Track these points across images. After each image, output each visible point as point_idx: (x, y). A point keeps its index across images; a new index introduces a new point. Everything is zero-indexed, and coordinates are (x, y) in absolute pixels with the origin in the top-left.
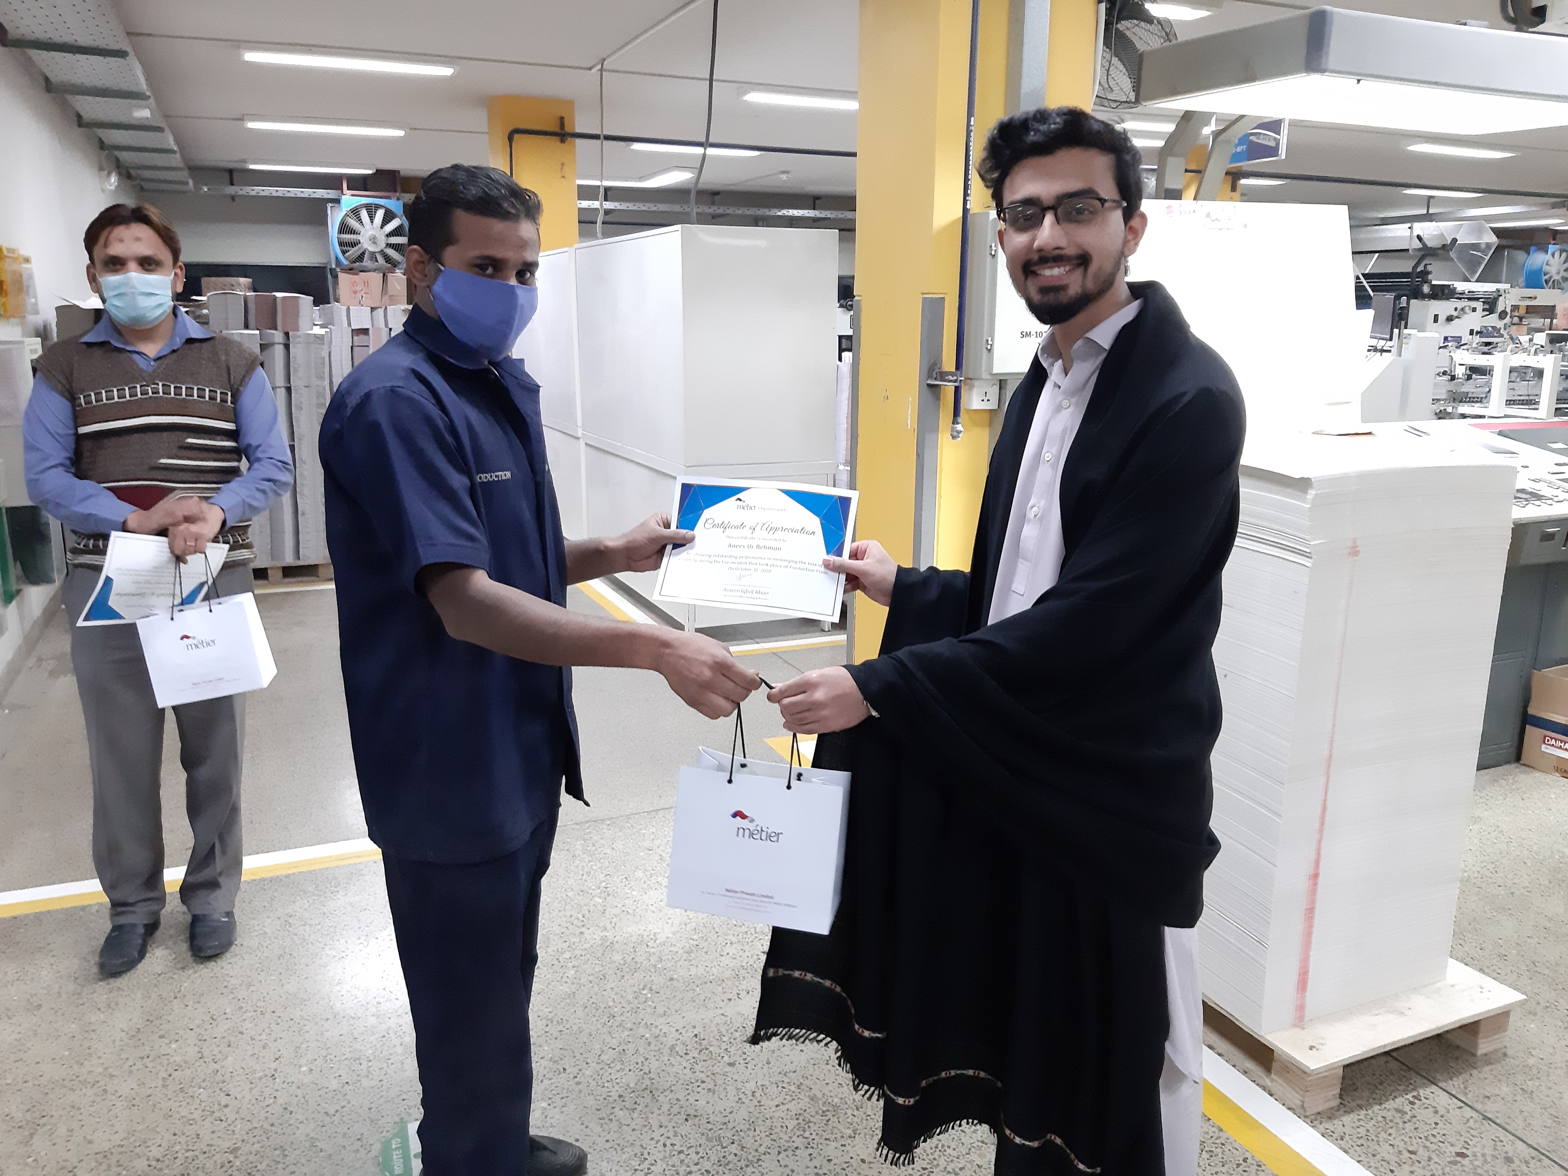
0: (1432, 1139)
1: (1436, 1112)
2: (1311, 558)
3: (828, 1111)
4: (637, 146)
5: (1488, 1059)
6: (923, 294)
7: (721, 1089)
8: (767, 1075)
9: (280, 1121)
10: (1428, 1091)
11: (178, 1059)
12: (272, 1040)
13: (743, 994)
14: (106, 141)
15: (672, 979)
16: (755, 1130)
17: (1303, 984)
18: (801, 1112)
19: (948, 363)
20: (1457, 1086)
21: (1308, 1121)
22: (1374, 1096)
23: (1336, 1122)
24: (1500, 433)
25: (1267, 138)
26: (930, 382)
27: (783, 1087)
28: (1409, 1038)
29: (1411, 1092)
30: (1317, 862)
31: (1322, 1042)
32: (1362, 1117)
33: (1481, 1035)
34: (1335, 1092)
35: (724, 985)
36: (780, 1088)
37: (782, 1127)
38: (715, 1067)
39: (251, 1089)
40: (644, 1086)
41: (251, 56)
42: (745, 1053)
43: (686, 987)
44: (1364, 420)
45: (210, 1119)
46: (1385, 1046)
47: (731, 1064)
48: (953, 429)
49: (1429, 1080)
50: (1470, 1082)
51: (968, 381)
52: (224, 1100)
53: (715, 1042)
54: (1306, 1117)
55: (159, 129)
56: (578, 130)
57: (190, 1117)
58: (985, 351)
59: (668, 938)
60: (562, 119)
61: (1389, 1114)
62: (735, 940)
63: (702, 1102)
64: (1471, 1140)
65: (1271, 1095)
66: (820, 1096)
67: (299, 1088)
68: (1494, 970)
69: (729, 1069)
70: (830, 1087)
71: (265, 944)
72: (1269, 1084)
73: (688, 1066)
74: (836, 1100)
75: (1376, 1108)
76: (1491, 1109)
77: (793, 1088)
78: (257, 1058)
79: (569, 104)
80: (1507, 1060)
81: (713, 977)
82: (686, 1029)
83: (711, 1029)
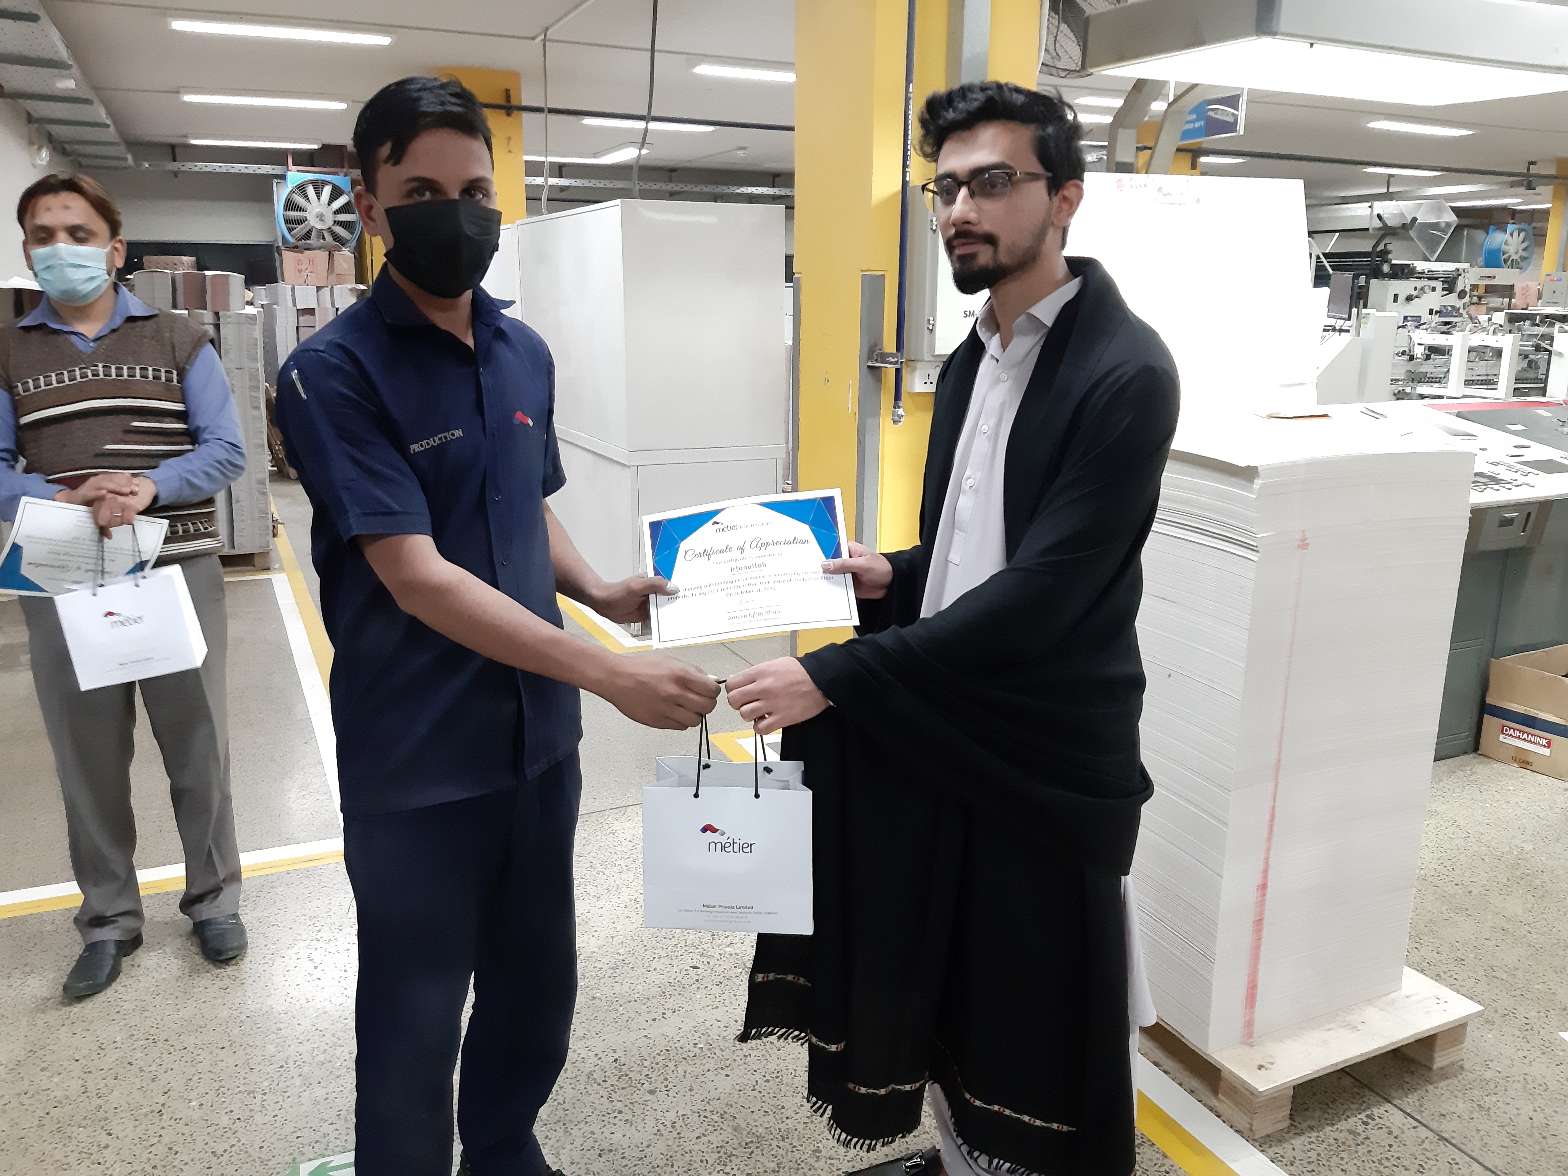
0: (1386, 1163)
1: (1390, 1133)
2: (1259, 553)
3: (752, 1142)
4: (588, 121)
5: (1445, 1074)
6: (862, 271)
7: (639, 1120)
8: (689, 1104)
9: (163, 1163)
10: (1382, 1110)
11: (59, 1094)
12: (162, 1071)
13: (669, 1013)
14: (35, 114)
15: (594, 998)
16: (672, 1166)
17: (1251, 999)
18: (723, 1144)
19: (889, 345)
20: (1412, 1104)
21: (1257, 1144)
22: (1327, 1116)
23: (1284, 1145)
24: (1459, 415)
25: (1224, 112)
26: (870, 364)
27: (705, 1117)
28: (1362, 1055)
29: (1364, 1110)
30: (1266, 871)
31: (1272, 1060)
32: (1313, 1140)
33: (1437, 1048)
34: (1284, 1114)
35: (649, 1004)
36: (702, 1118)
37: (702, 1161)
38: (635, 1095)
39: (135, 1127)
40: (557, 1118)
41: (179, 25)
42: (666, 1079)
43: (609, 1006)
44: (1320, 401)
45: (87, 1162)
46: (1337, 1064)
47: (651, 1092)
48: (894, 414)
49: (1384, 1098)
50: (1426, 1099)
51: (910, 363)
52: (105, 1140)
53: (635, 1068)
54: (1255, 1140)
55: (88, 101)
56: (524, 103)
57: (65, 1161)
58: (927, 332)
59: (593, 953)
60: (507, 91)
61: (1341, 1135)
62: (663, 953)
63: (618, 1135)
64: (1426, 1163)
65: (1219, 1116)
66: (744, 1125)
67: (187, 1125)
68: (1451, 976)
69: (648, 1097)
70: (755, 1116)
71: (164, 965)
72: (1217, 1104)
73: (606, 1095)
74: (760, 1130)
75: (1328, 1129)
76: (1448, 1127)
77: (715, 1118)
78: (145, 1092)
79: (515, 76)
80: (1464, 1073)
81: (638, 995)
82: (606, 1054)
83: (632, 1053)
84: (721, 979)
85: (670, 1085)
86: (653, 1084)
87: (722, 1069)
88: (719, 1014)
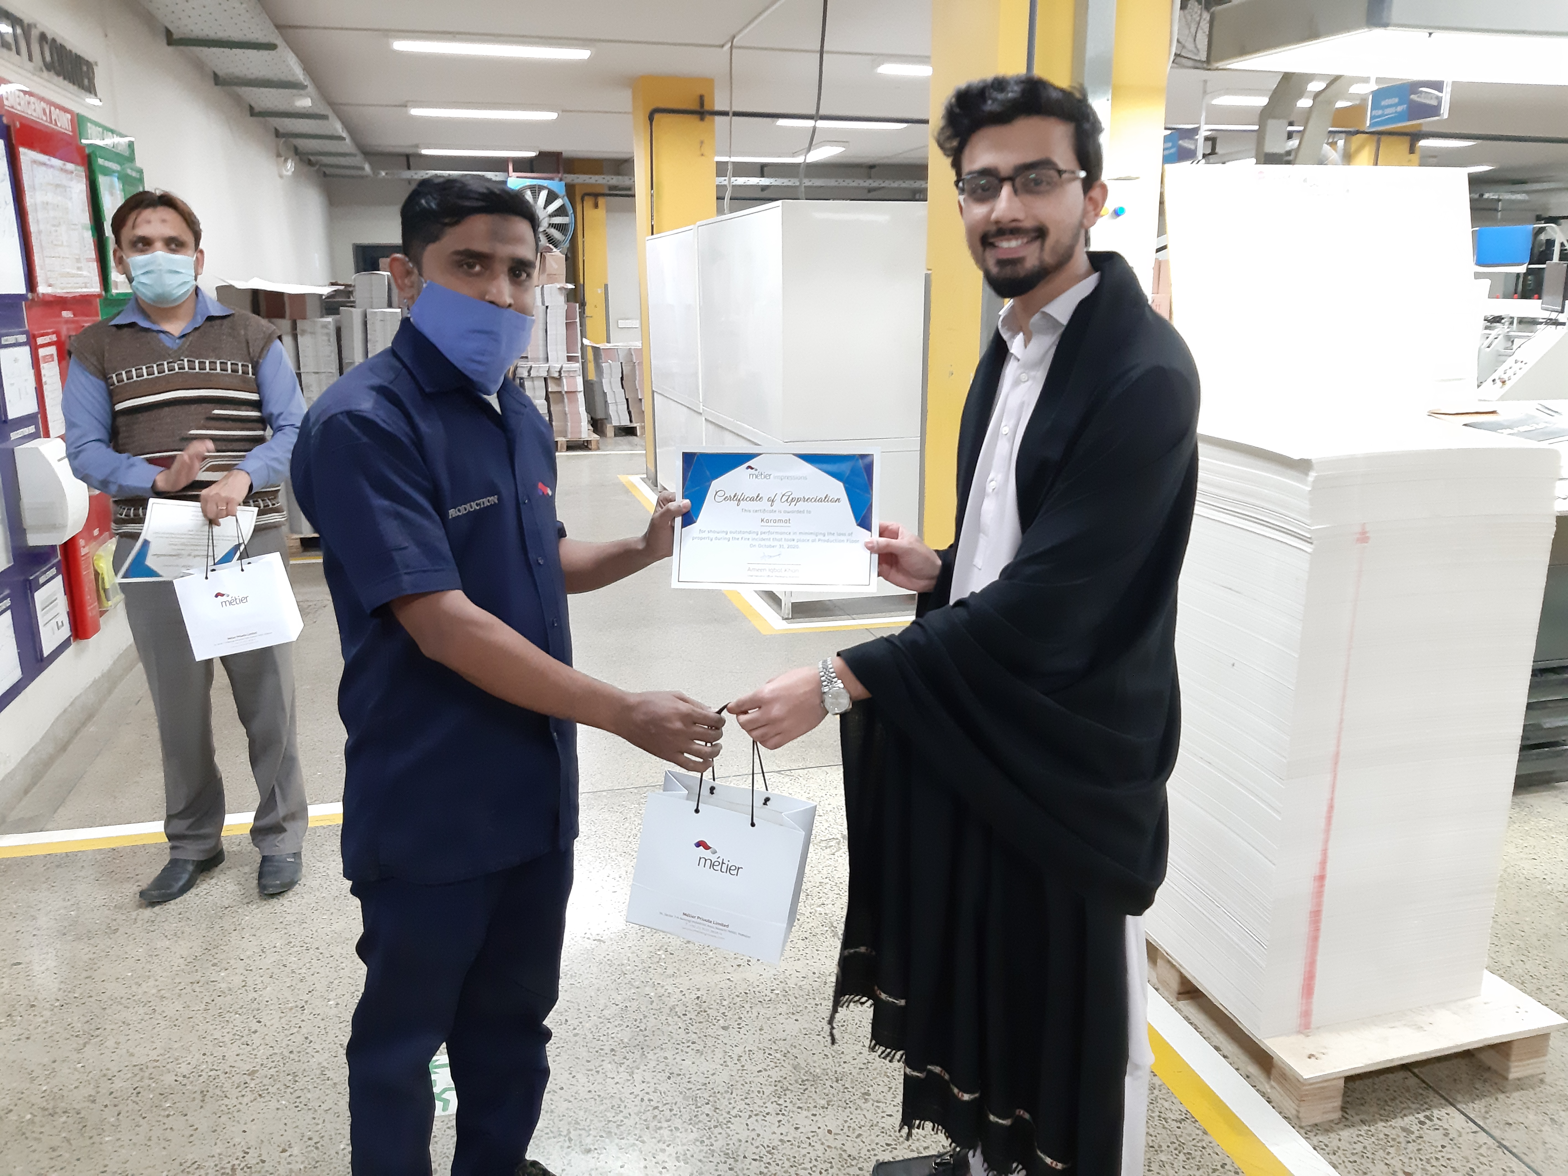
0: (1434, 1162)
1: (1446, 1135)
2: (1311, 543)
3: (807, 1080)
4: (781, 122)
5: (1521, 1085)
7: (709, 1051)
8: (757, 1041)
9: (298, 1049)
10: (1444, 1111)
11: (224, 986)
12: (309, 974)
14: (281, 130)
16: (731, 1094)
17: (1308, 989)
18: (781, 1079)
20: (1477, 1109)
21: (1302, 1131)
22: (1382, 1112)
23: (1332, 1135)
25: (1427, 96)
27: (769, 1054)
28: (1421, 1054)
29: (1424, 1111)
30: (1323, 863)
31: (1325, 1051)
32: (1362, 1133)
33: (1513, 1058)
34: (1336, 1104)
36: (766, 1054)
37: (759, 1092)
38: (709, 1029)
39: (281, 1018)
40: (637, 1042)
41: (401, 45)
42: (740, 1018)
45: (238, 1043)
46: (1392, 1060)
47: (724, 1028)
49: (1447, 1100)
50: (1493, 1106)
52: (255, 1026)
53: (715, 1006)
54: (1301, 1127)
55: (324, 117)
56: (718, 107)
57: (221, 1039)
60: (701, 98)
61: (1394, 1132)
63: (688, 1062)
64: (1478, 1167)
65: (1269, 1102)
66: (803, 1065)
67: (323, 1020)
68: (1553, 991)
69: (722, 1032)
70: (815, 1058)
71: (325, 886)
72: (1269, 1091)
73: (683, 1026)
74: (818, 1071)
75: (1381, 1124)
76: (1510, 1137)
77: (778, 1055)
78: (293, 990)
79: (709, 82)
80: (1543, 1086)
82: (690, 991)
83: (714, 993)
84: (807, 935)
85: (743, 1024)
86: (728, 1022)
87: (793, 1014)
88: (799, 965)
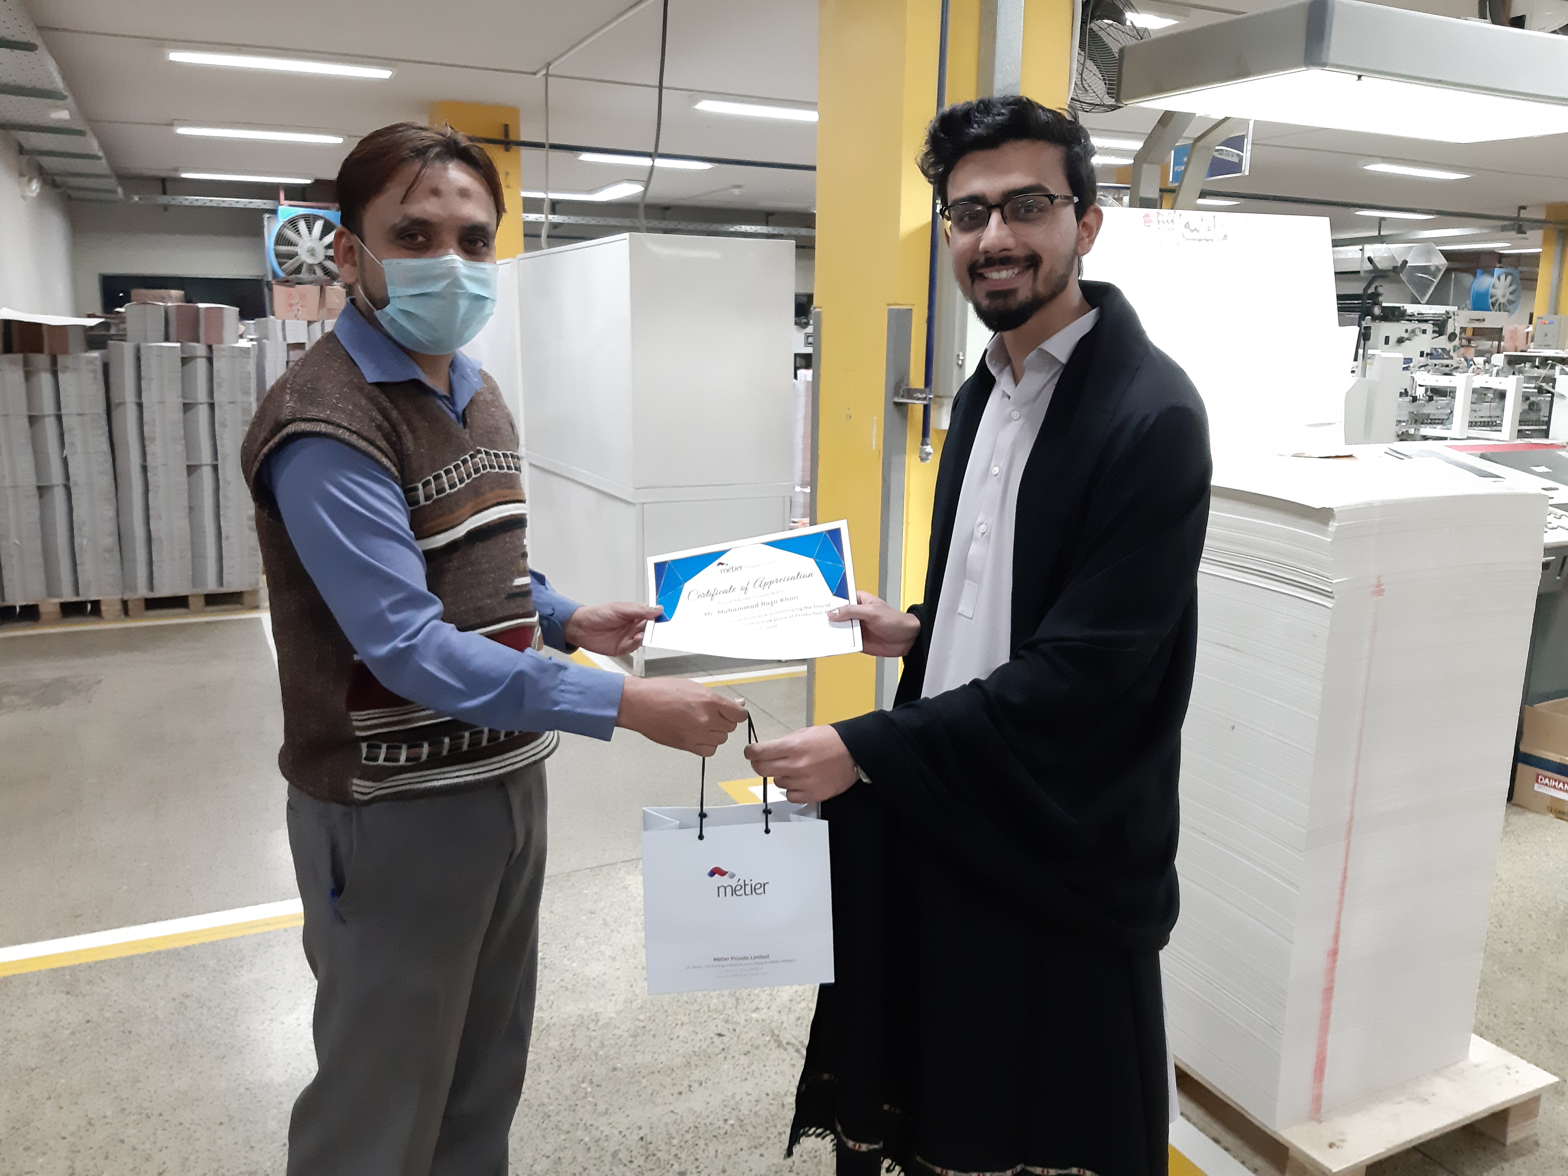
2: (1333, 598)
4: (586, 157)
5: (1520, 1150)
6: (889, 305)
13: (695, 1086)
14: (26, 146)
15: (615, 1069)
17: (1319, 1073)
19: (917, 380)
24: (1482, 457)
25: (1229, 154)
26: (897, 400)
28: (1435, 1131)
30: (1336, 937)
31: (1342, 1137)
33: (1510, 1123)
35: (674, 1075)
41: (176, 56)
42: (697, 1159)
43: (632, 1078)
46: (1411, 1140)
48: (922, 451)
51: (938, 399)
53: (663, 1147)
55: (81, 133)
56: (523, 138)
58: (956, 368)
59: (611, 1018)
60: (506, 126)
62: (686, 1019)
79: (514, 111)
80: (1540, 1149)
81: (662, 1066)
82: (630, 1131)
83: (659, 1130)
84: (748, 1048)
85: (702, 1166)
86: (683, 1165)
87: (756, 1147)
88: (748, 1086)
